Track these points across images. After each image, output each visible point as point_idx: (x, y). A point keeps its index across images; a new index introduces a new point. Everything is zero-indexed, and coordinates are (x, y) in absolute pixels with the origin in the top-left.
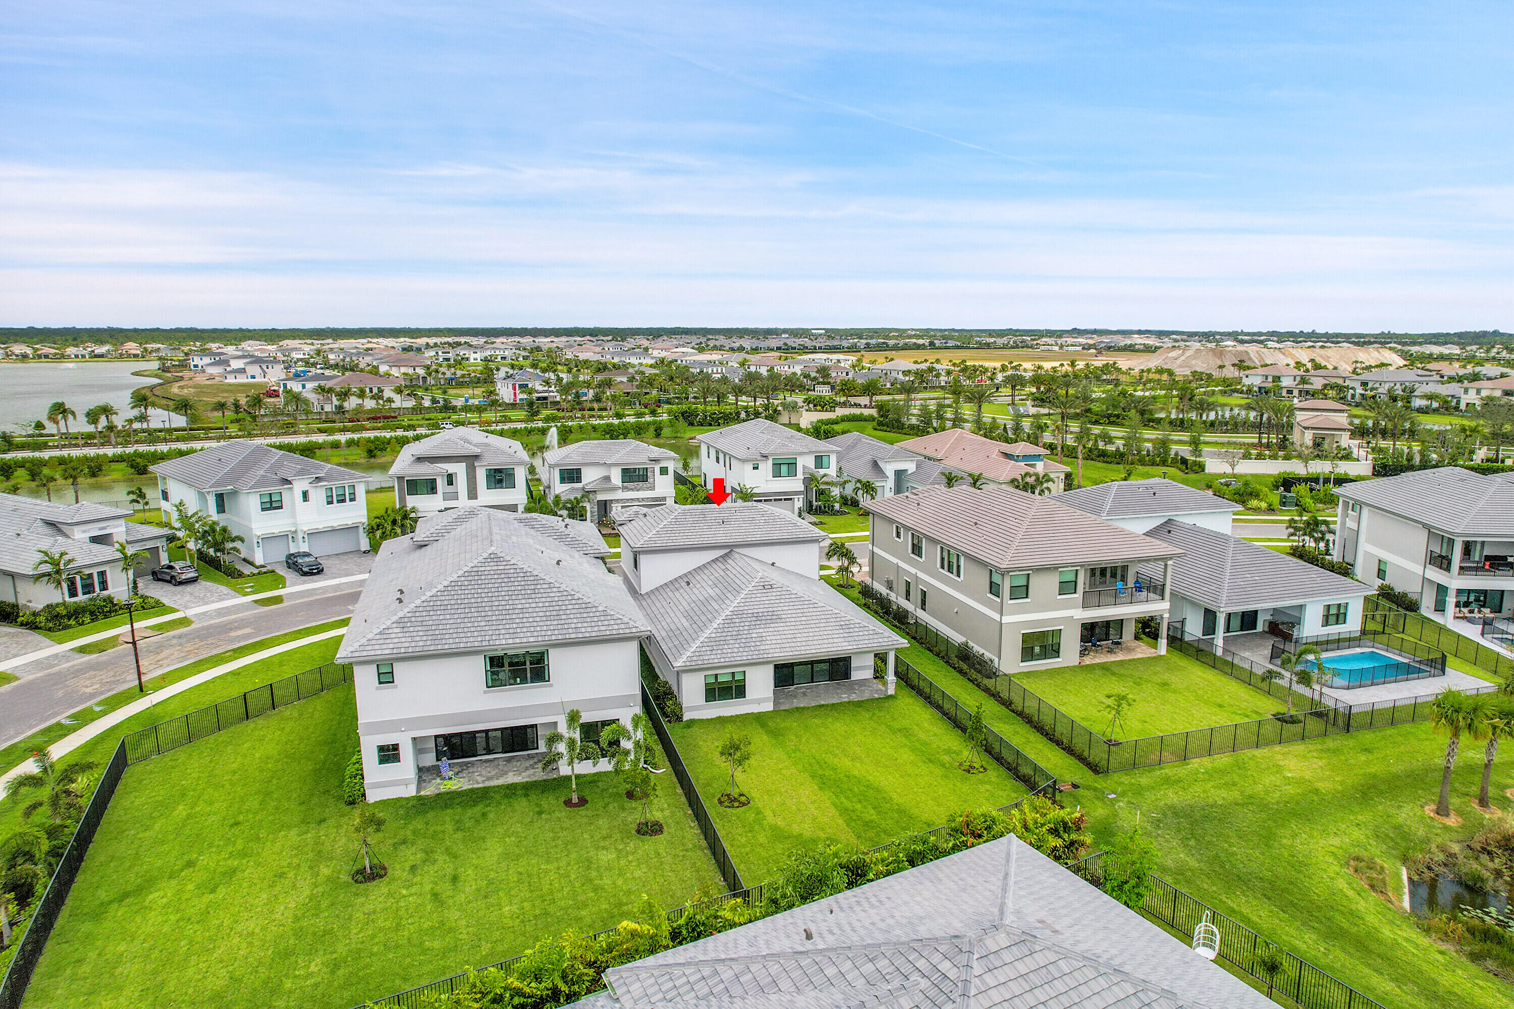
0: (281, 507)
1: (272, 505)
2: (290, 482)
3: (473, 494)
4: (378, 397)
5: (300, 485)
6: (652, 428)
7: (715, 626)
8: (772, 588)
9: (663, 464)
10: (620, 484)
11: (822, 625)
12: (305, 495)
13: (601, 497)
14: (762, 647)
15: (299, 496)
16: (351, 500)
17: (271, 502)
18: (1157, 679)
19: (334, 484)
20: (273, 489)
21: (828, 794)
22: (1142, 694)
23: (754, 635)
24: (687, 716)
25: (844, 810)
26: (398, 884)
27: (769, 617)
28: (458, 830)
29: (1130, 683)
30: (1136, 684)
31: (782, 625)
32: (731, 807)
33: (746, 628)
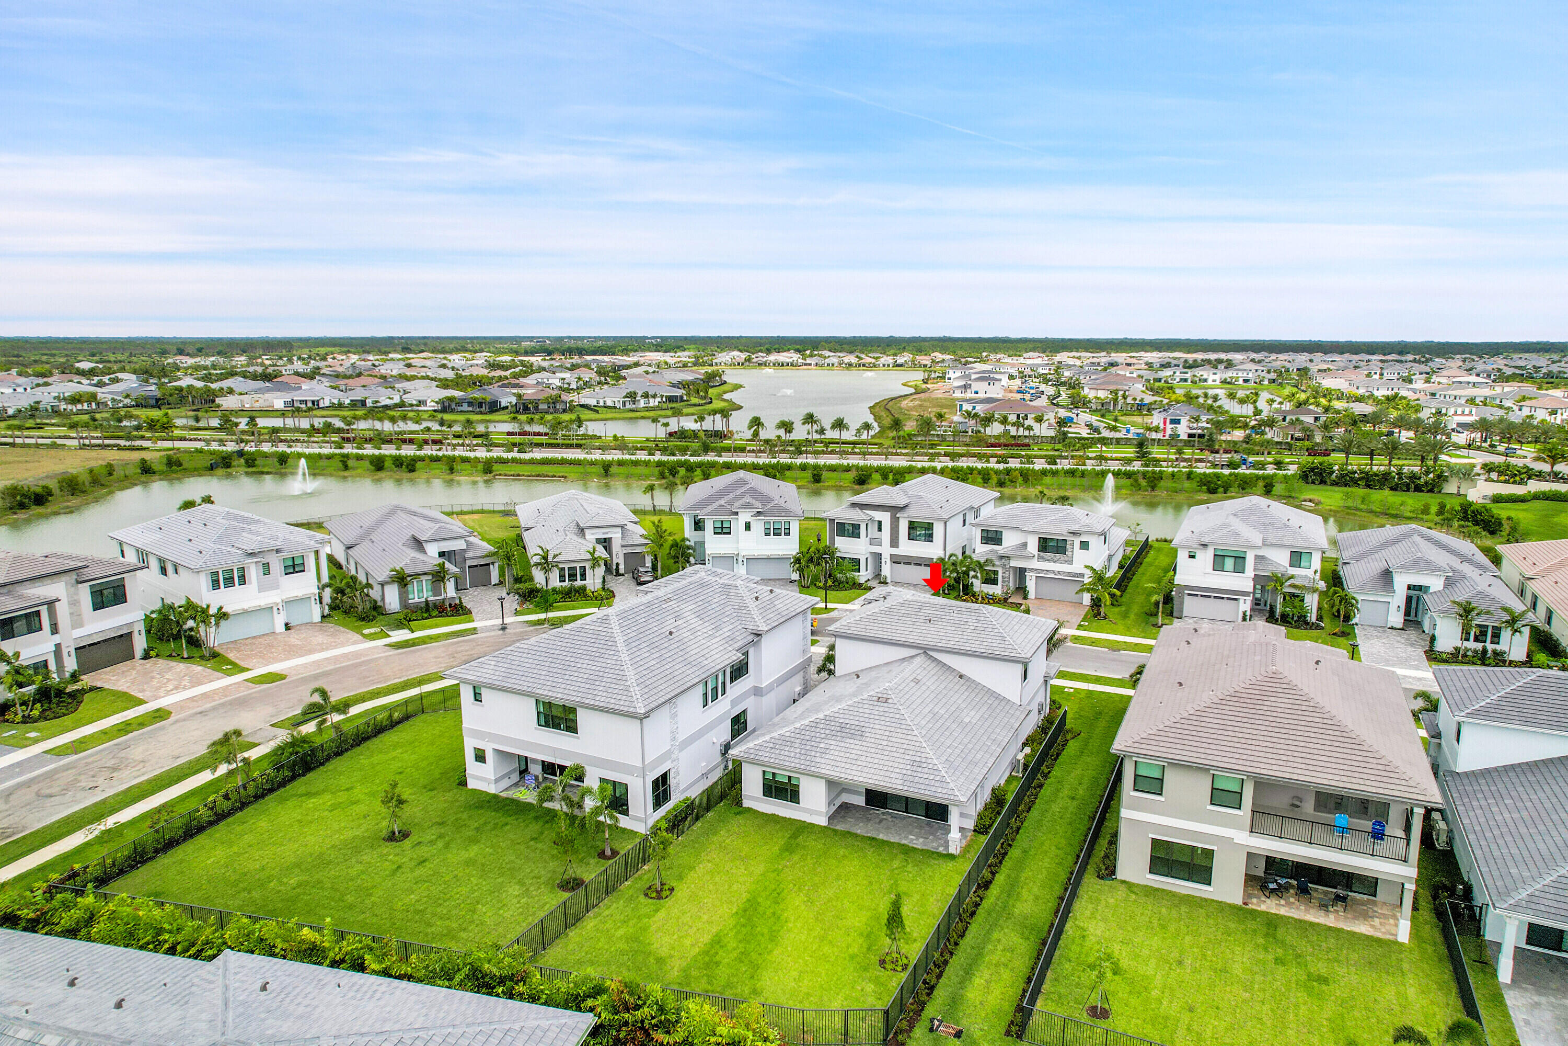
0: (729, 533)
1: (723, 530)
2: (737, 513)
3: (894, 543)
5: (744, 517)
6: (1261, 484)
8: (886, 702)
9: (1084, 538)
10: (1036, 552)
12: (748, 527)
13: (1014, 563)
14: (818, 760)
15: (743, 527)
16: (786, 534)
17: (722, 528)
18: (1322, 968)
19: (772, 519)
20: (722, 518)
21: (732, 922)
22: (1258, 978)
23: (822, 745)
24: (746, 803)
25: (717, 941)
26: (398, 850)
27: (853, 732)
28: (477, 829)
29: (1270, 957)
30: (1279, 961)
31: (857, 742)
32: (646, 895)
33: (823, 736)
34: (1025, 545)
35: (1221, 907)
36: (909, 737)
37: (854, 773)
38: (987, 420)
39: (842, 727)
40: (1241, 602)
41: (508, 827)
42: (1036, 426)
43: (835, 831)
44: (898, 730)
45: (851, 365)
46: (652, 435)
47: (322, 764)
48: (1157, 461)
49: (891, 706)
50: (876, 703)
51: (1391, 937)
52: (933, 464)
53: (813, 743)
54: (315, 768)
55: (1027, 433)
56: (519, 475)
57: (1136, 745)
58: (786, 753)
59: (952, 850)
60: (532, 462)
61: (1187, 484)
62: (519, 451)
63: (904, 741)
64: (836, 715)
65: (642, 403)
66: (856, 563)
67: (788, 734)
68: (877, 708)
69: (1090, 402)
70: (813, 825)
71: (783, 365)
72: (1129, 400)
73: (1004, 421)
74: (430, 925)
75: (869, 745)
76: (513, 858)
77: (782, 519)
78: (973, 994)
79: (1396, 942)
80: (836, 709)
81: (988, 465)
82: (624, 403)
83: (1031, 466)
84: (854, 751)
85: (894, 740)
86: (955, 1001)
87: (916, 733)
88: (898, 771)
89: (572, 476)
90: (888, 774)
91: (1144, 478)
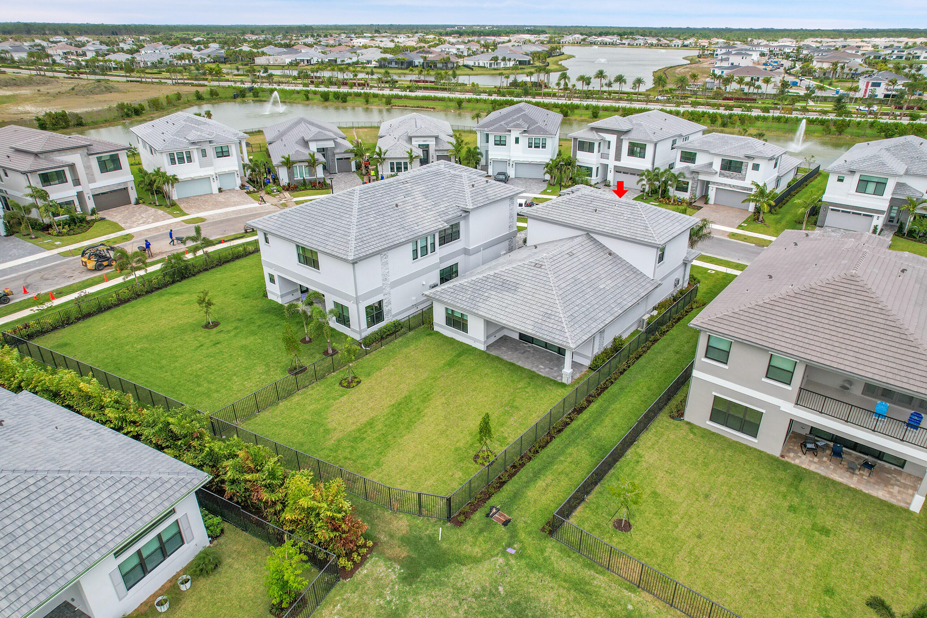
0: (505, 145)
2: (510, 131)
3: (618, 157)
4: (749, 84)
5: (515, 134)
7: (474, 278)
8: (540, 267)
9: (756, 162)
10: (718, 170)
11: (534, 307)
12: (517, 140)
13: (702, 177)
14: (480, 304)
15: (514, 140)
16: (542, 147)
17: (500, 141)
19: (534, 136)
20: (501, 134)
21: (386, 411)
22: (769, 520)
23: (486, 294)
24: (436, 328)
25: (371, 424)
26: (206, 334)
27: (510, 287)
28: (259, 326)
29: (786, 504)
30: (792, 509)
31: (511, 295)
32: (341, 384)
33: (489, 288)
34: (711, 164)
35: (761, 455)
36: (548, 295)
37: (501, 317)
38: (728, 81)
39: (504, 282)
40: (875, 218)
41: (278, 327)
42: (764, 86)
43: (489, 355)
44: (542, 289)
45: (652, 45)
46: (498, 85)
47: (194, 275)
48: (849, 114)
49: (543, 270)
50: (532, 268)
51: (902, 505)
52: (678, 109)
53: (480, 292)
54: (188, 277)
55: (756, 91)
56: (406, 106)
57: (711, 323)
58: (460, 297)
59: (564, 381)
60: (416, 98)
61: (869, 131)
62: (410, 91)
63: (543, 298)
64: (503, 274)
65: (502, 65)
66: (589, 169)
67: (465, 284)
68: (532, 271)
69: (815, 71)
70: (475, 349)
71: (606, 44)
72: (846, 70)
73: (741, 81)
74: (199, 385)
75: (518, 298)
76: (270, 348)
77: (541, 136)
78: (532, 493)
79: (907, 511)
80: (503, 269)
81: (718, 111)
82: (491, 64)
83: (749, 113)
84: (506, 301)
85: (537, 296)
86: (516, 496)
87: (554, 292)
88: (532, 319)
89: (438, 108)
90: (525, 320)
91: (834, 125)
